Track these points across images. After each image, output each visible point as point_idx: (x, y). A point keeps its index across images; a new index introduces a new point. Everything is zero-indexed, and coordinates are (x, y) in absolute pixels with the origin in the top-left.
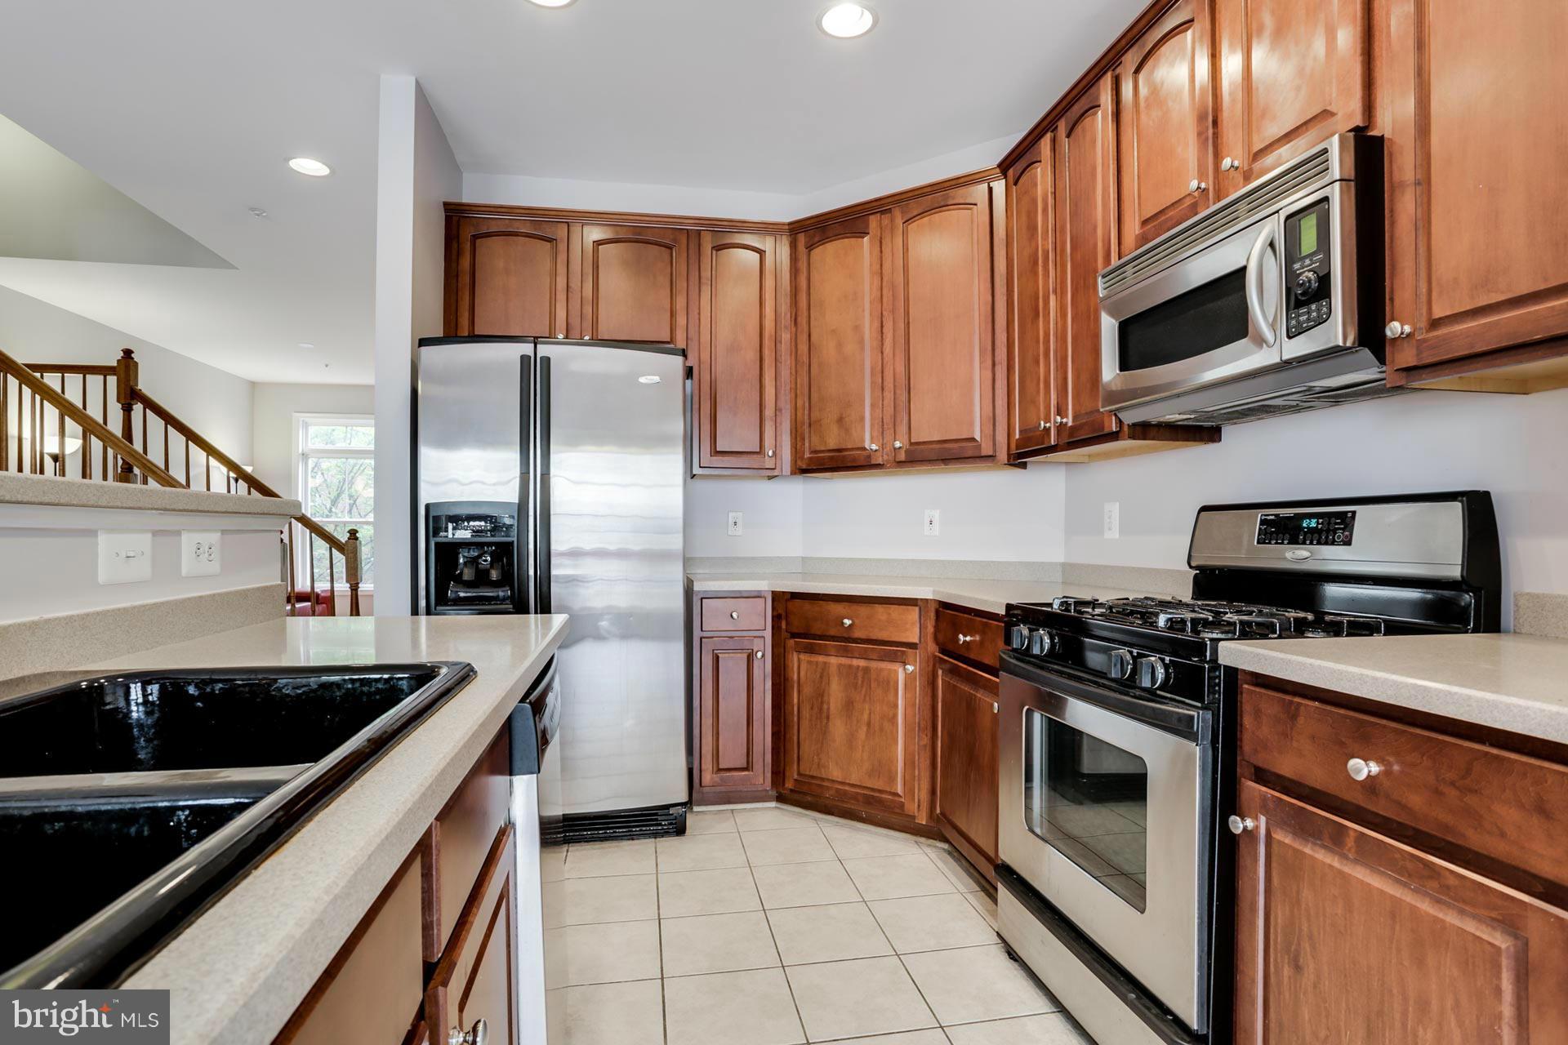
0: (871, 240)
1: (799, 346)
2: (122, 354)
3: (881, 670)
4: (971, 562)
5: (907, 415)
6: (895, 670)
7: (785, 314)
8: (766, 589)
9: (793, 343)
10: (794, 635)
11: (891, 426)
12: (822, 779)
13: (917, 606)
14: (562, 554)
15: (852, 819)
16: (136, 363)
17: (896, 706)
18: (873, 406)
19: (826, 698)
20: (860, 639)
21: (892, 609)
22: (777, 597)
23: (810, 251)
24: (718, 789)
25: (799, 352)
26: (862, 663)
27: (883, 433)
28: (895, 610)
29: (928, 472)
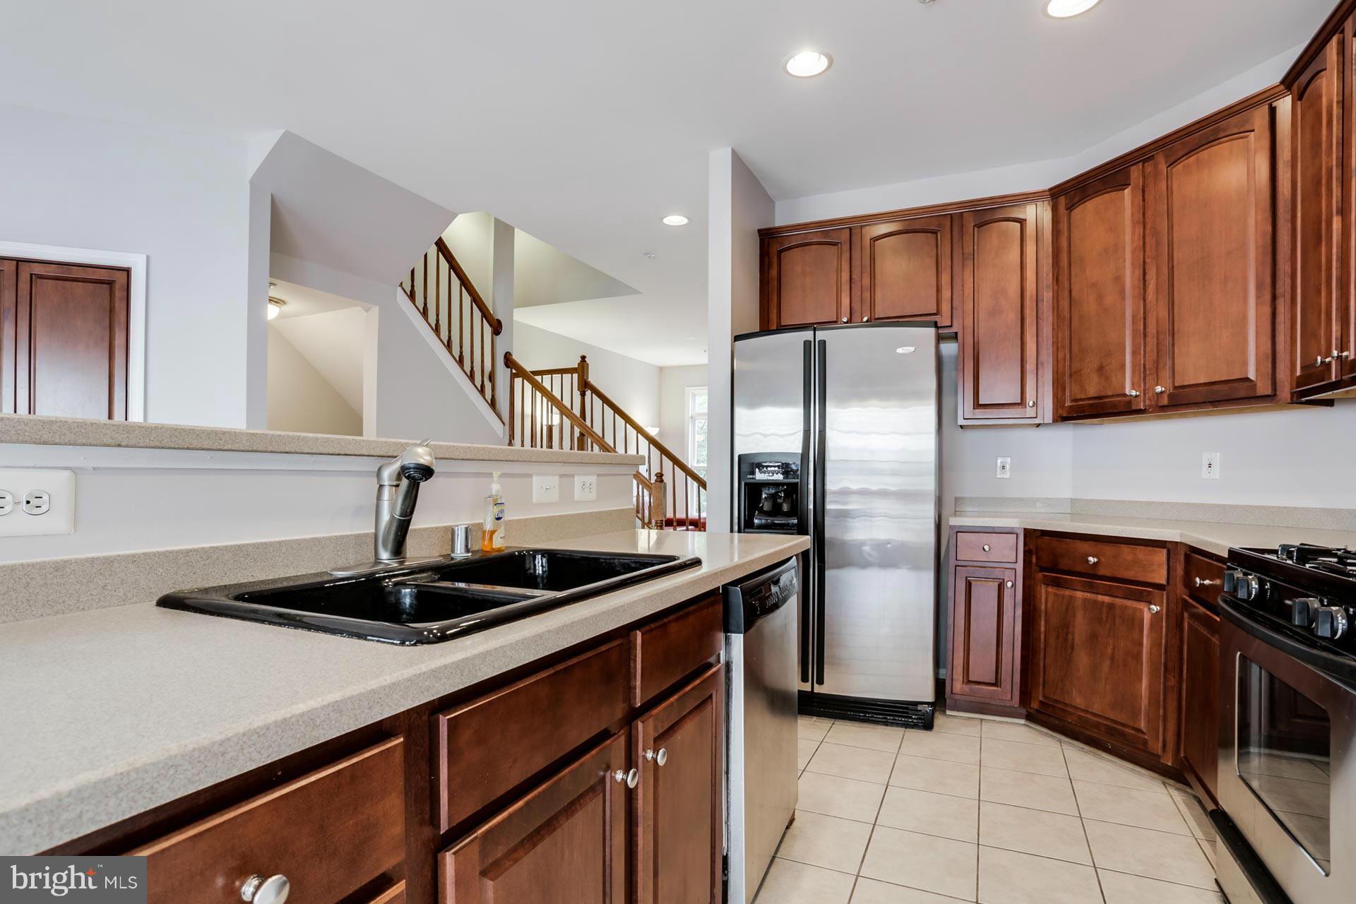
0: (1132, 191)
1: (1061, 303)
2: (580, 359)
3: (1126, 608)
4: (1258, 507)
5: (1171, 360)
6: (1140, 609)
7: (1047, 274)
8: (1018, 526)
9: (1055, 302)
10: (1043, 569)
11: (1154, 371)
12: (1066, 705)
13: (1165, 548)
14: (835, 493)
15: (1097, 748)
16: (588, 364)
17: (1141, 644)
18: (1135, 353)
19: (1071, 630)
20: (1105, 576)
21: (1138, 550)
22: (1029, 533)
23: (1071, 211)
24: (968, 698)
25: (1060, 308)
26: (1107, 599)
27: (1145, 378)
28: (1141, 552)
29: (1195, 415)
